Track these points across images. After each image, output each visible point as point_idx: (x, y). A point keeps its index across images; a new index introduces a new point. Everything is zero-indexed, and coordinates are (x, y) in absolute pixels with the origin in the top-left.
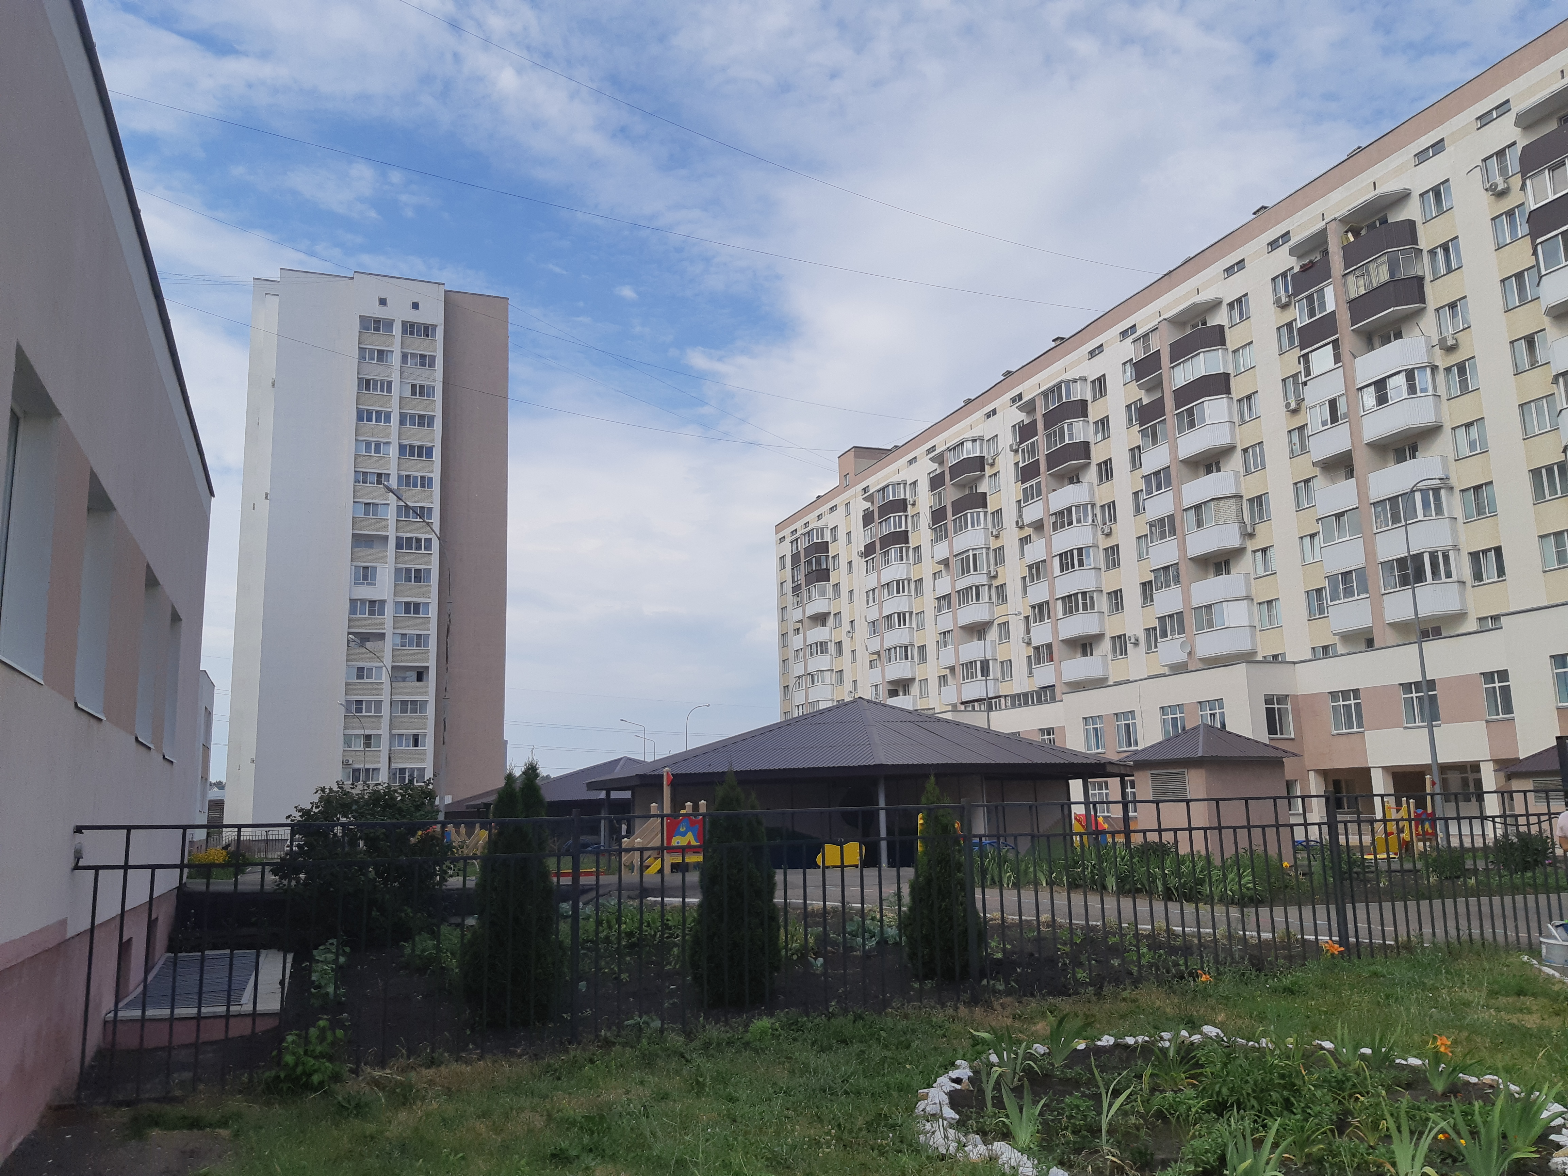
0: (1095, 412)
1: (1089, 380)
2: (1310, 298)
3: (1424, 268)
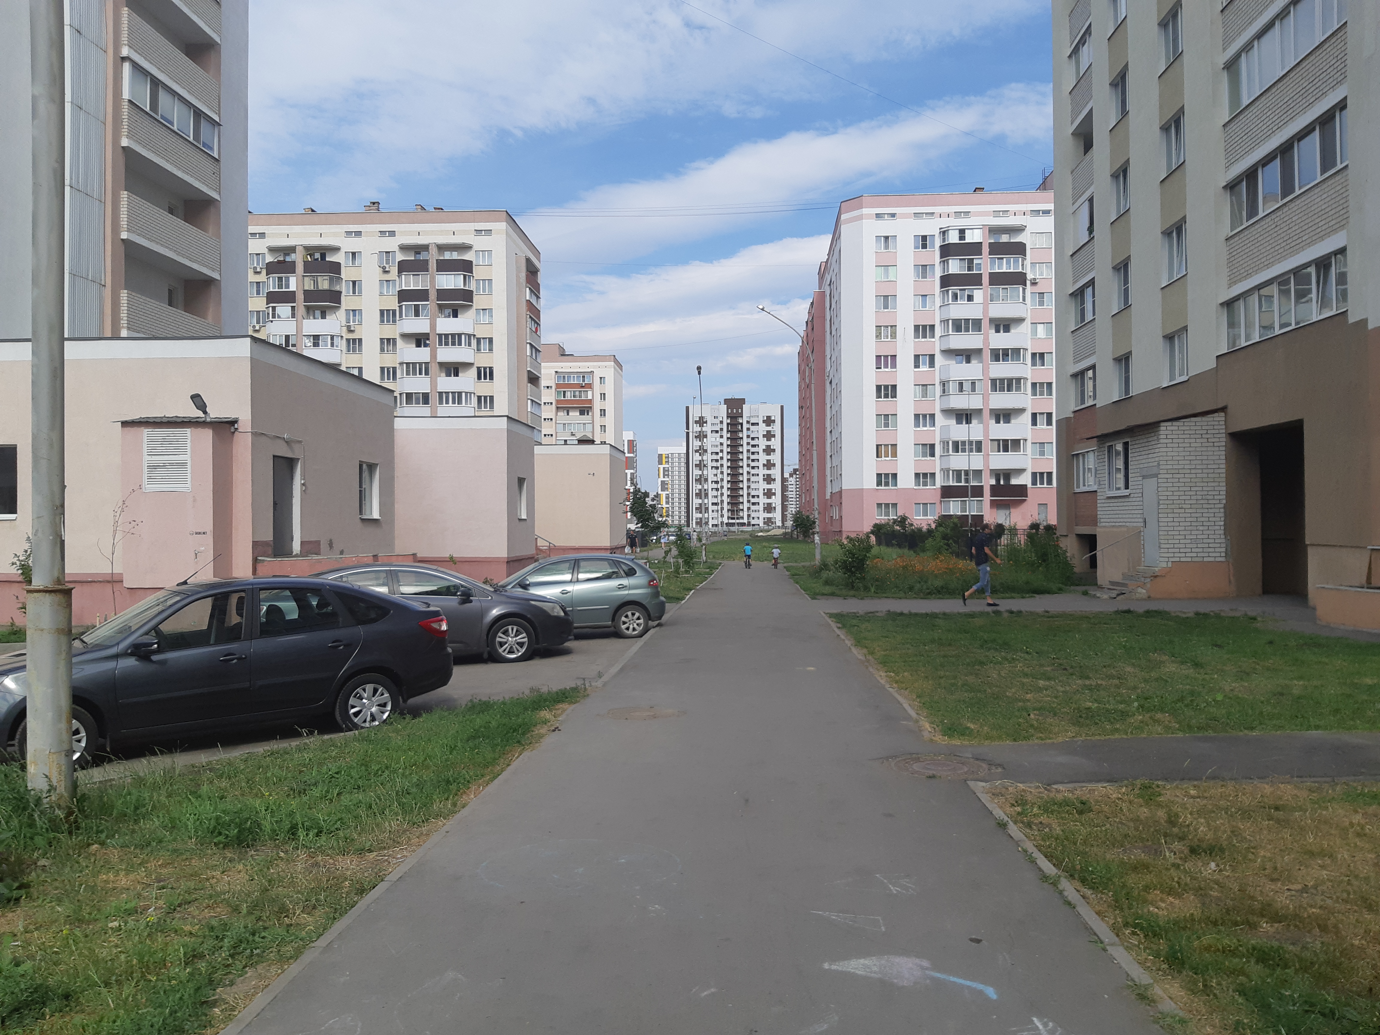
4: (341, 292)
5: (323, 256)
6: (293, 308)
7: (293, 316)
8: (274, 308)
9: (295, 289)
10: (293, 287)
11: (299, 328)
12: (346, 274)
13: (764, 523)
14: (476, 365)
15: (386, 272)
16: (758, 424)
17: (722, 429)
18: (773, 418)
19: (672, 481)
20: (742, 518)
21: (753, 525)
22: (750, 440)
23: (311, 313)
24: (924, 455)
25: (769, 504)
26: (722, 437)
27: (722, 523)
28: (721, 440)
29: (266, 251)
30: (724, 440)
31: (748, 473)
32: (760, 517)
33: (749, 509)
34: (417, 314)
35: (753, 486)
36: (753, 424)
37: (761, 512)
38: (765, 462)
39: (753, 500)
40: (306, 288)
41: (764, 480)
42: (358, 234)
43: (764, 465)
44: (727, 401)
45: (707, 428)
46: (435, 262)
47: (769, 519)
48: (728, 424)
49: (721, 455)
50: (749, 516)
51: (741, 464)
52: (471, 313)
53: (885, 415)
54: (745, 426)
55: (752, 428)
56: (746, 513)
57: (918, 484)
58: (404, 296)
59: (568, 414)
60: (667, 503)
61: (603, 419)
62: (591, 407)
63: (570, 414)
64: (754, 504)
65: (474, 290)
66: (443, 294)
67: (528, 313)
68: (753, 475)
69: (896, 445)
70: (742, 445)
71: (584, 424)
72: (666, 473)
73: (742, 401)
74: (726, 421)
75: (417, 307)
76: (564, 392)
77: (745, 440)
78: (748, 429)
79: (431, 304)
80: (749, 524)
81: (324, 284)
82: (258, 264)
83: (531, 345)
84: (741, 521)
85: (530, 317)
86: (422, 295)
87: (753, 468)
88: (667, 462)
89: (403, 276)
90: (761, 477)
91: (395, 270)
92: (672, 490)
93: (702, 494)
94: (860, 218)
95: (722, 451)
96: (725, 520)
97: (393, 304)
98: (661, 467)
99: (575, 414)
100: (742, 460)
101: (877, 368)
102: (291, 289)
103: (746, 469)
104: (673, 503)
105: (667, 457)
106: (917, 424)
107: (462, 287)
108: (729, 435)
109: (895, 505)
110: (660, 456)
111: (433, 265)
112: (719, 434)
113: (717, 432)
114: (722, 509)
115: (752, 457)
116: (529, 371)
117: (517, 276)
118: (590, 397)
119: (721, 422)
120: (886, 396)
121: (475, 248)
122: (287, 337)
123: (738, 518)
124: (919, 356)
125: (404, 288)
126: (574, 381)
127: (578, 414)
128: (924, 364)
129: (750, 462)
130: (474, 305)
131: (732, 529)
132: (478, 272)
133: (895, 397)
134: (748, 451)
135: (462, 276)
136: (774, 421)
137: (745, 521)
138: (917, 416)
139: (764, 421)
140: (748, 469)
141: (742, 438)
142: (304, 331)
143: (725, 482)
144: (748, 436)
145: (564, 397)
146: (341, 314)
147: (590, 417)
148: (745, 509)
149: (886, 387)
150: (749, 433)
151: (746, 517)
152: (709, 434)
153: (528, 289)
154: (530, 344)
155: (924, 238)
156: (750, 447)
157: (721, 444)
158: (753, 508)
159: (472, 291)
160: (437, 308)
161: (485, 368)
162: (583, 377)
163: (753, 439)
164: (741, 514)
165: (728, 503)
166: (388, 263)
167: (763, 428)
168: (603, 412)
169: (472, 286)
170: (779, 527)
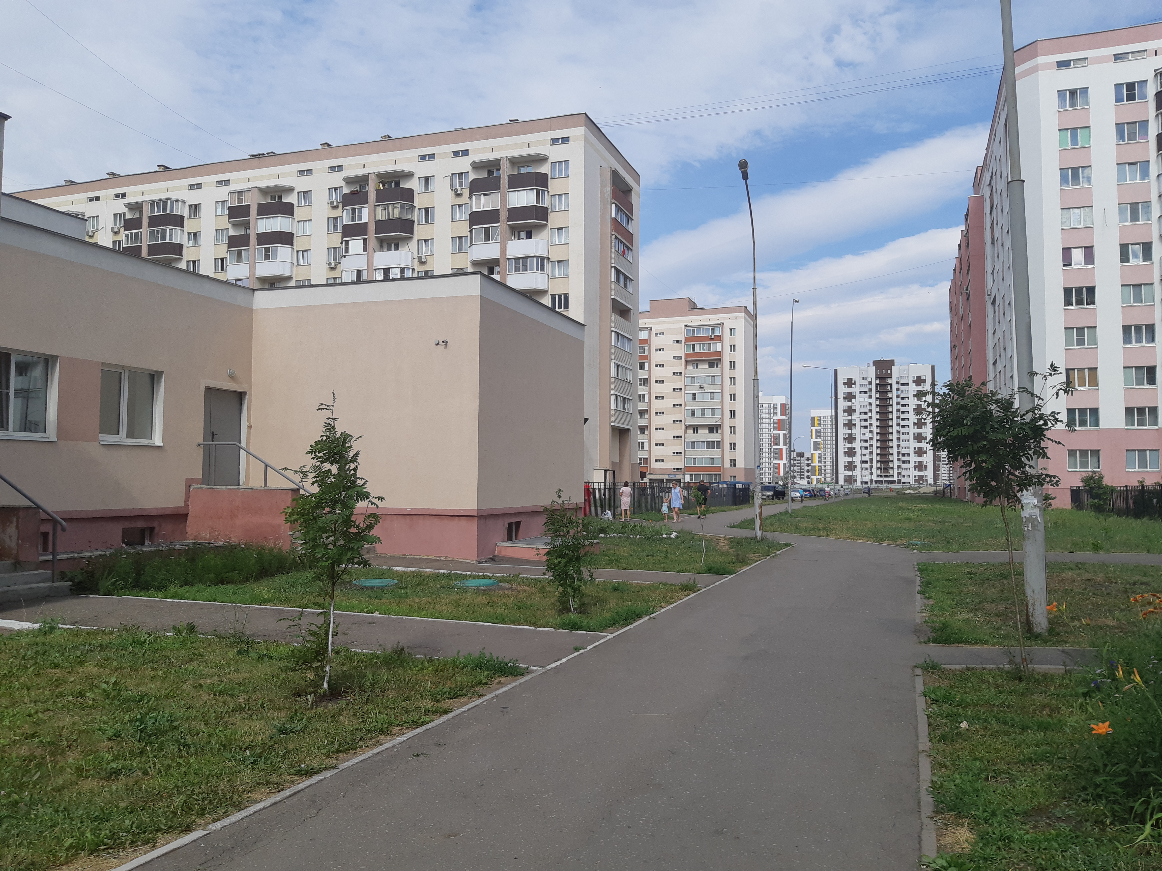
0: (189, 226)
1: (187, 204)
2: (353, 211)
3: (415, 216)
4: (413, 222)
5: (397, 184)
6: (365, 241)
7: (365, 249)
8: (347, 242)
9: (367, 221)
10: (365, 220)
11: (370, 262)
12: (419, 201)
13: (916, 481)
14: (551, 292)
15: (458, 195)
16: (908, 384)
17: (870, 390)
18: (923, 378)
19: (825, 441)
20: (892, 476)
21: (904, 483)
22: (899, 400)
23: (385, 246)
24: (1139, 382)
25: (920, 463)
26: (870, 397)
27: (871, 480)
28: (870, 401)
29: (343, 184)
30: (873, 401)
31: (898, 432)
32: (911, 475)
33: (899, 467)
34: (487, 238)
35: (903, 444)
36: (903, 384)
37: (912, 469)
38: (916, 422)
39: (903, 459)
40: (378, 219)
41: (915, 438)
42: (432, 156)
43: (915, 424)
44: (875, 363)
45: (855, 390)
46: (506, 178)
47: (921, 477)
48: (877, 385)
49: (869, 414)
50: (899, 474)
51: (890, 423)
52: (545, 234)
53: (1077, 328)
54: (895, 386)
55: (902, 388)
56: (896, 471)
57: (1129, 420)
58: (476, 218)
59: (697, 367)
60: (820, 462)
61: (732, 370)
62: (720, 359)
63: (699, 367)
64: (904, 462)
65: (549, 207)
66: (515, 213)
67: (614, 233)
68: (903, 434)
69: (1096, 369)
70: (892, 405)
71: (713, 376)
72: (819, 434)
73: (892, 362)
74: (875, 382)
75: (487, 230)
76: (694, 345)
77: (895, 400)
78: (898, 389)
79: (501, 227)
80: (899, 482)
81: (395, 213)
82: (336, 198)
83: (618, 271)
84: (891, 479)
85: (616, 238)
86: (492, 216)
87: (903, 427)
88: (820, 424)
89: (473, 197)
90: (911, 436)
91: (466, 192)
92: (825, 450)
93: (851, 452)
94: (1035, 69)
95: (871, 411)
96: (874, 477)
97: (463, 229)
98: (814, 429)
99: (704, 367)
100: (892, 419)
101: (1064, 265)
102: (363, 221)
103: (895, 428)
104: (825, 462)
105: (820, 420)
106: (1127, 339)
107: (535, 204)
108: (878, 396)
109: (1096, 453)
110: (813, 419)
111: (504, 182)
112: (868, 395)
113: (866, 392)
114: (871, 467)
115: (902, 416)
116: (613, 299)
117: (602, 192)
118: (719, 349)
119: (870, 383)
120: (1079, 302)
121: (551, 160)
122: (359, 273)
123: (885, 476)
124: (1127, 245)
125: (474, 210)
126: (703, 333)
127: (707, 366)
128: (1136, 256)
129: (900, 421)
130: (549, 224)
131: (881, 486)
132: (554, 187)
133: (1094, 303)
134: (898, 410)
135: (535, 191)
136: (924, 381)
137: (895, 478)
138: (1126, 329)
139: (914, 381)
140: (898, 428)
141: (892, 398)
142: (375, 265)
143: (875, 440)
144: (898, 396)
145: (693, 350)
146: (413, 244)
147: (719, 369)
148: (895, 467)
149: (1079, 290)
150: (899, 393)
151: (896, 475)
152: (857, 395)
153: (613, 206)
154: (615, 268)
155: (1131, 86)
156: (899, 407)
157: (870, 404)
158: (903, 466)
159: (547, 209)
160: (508, 231)
161: (560, 296)
162: (713, 329)
163: (903, 398)
164: (891, 472)
165: (878, 461)
166: (461, 184)
167: (913, 388)
168: (733, 364)
169: (547, 202)
170: (930, 485)
